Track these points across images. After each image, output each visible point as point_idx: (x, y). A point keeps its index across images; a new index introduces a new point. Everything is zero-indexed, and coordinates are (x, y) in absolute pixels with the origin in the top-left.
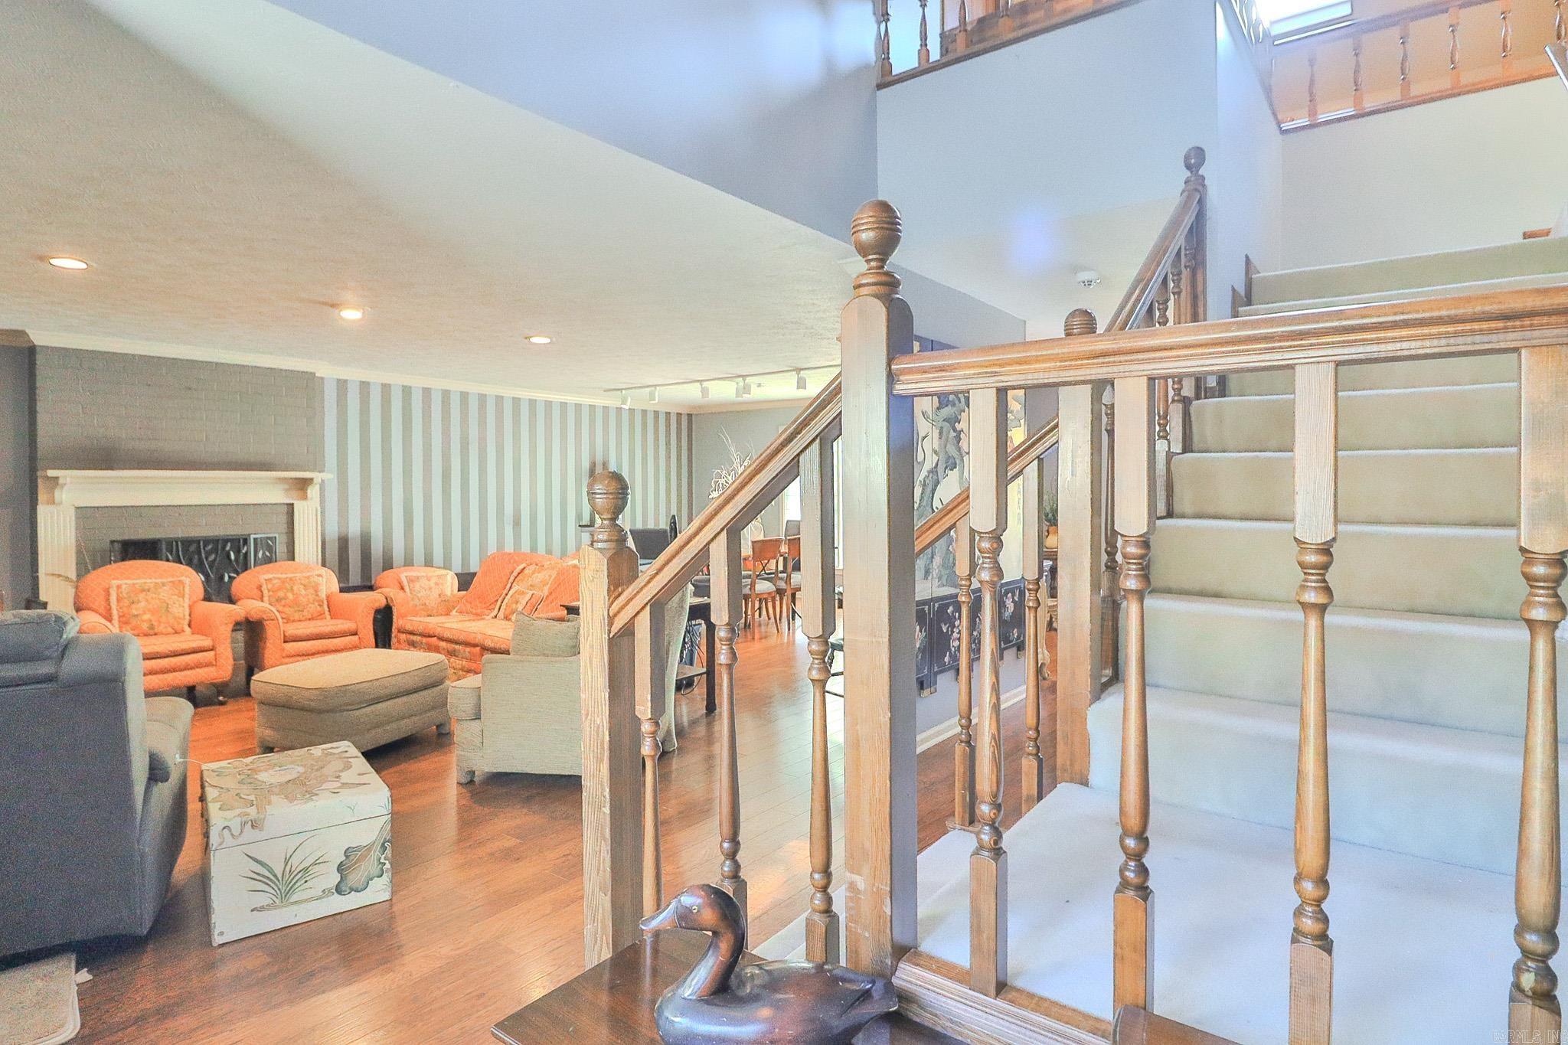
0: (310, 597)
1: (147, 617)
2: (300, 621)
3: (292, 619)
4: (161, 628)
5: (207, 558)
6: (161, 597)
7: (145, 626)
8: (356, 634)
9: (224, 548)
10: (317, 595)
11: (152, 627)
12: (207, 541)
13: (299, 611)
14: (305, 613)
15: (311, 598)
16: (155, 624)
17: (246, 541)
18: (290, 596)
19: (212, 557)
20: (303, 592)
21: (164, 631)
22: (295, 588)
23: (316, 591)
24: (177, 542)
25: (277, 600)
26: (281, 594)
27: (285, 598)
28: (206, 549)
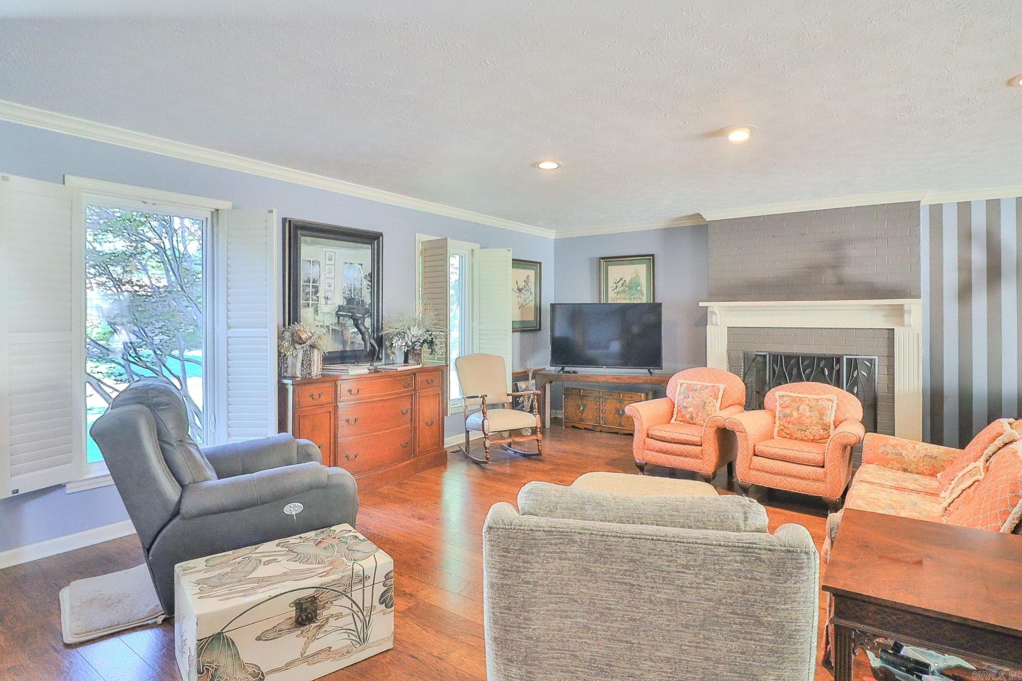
0: (813, 419)
1: (689, 410)
2: (802, 440)
3: (795, 436)
4: (697, 421)
5: (804, 372)
6: (702, 396)
7: (688, 416)
8: (823, 467)
9: (818, 365)
10: (821, 419)
11: (692, 418)
12: (805, 358)
13: (802, 430)
14: (807, 433)
15: (815, 420)
16: (695, 416)
17: (839, 360)
18: (795, 414)
19: (807, 371)
20: (808, 414)
21: (699, 422)
22: (801, 408)
23: (821, 414)
24: (781, 357)
25: (784, 417)
26: (788, 411)
27: (791, 415)
28: (804, 364)
